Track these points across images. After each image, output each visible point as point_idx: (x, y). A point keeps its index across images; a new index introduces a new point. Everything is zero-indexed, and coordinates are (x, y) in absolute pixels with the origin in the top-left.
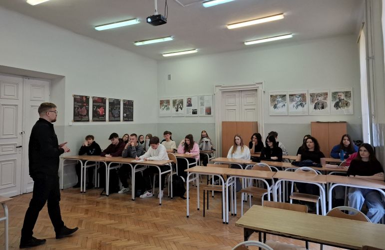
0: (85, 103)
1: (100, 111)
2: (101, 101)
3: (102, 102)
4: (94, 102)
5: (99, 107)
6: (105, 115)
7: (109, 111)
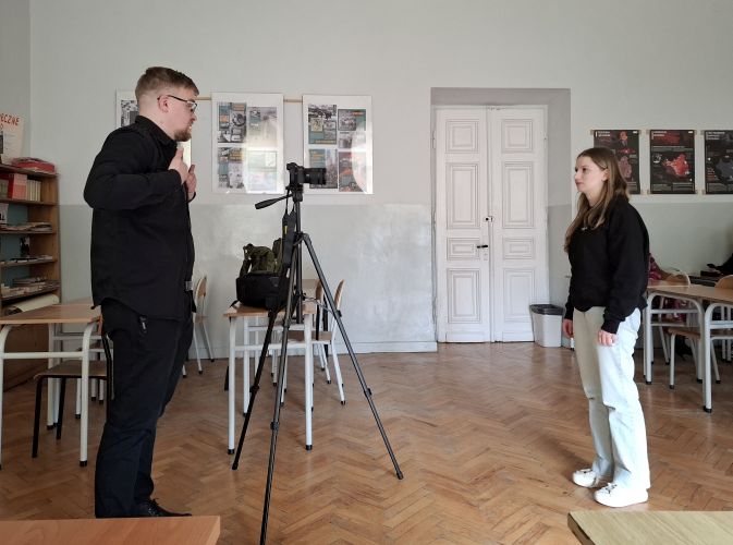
0: (626, 148)
1: (676, 166)
2: (675, 140)
3: (681, 143)
4: (653, 143)
5: (672, 156)
6: (692, 175)
7: (707, 165)
